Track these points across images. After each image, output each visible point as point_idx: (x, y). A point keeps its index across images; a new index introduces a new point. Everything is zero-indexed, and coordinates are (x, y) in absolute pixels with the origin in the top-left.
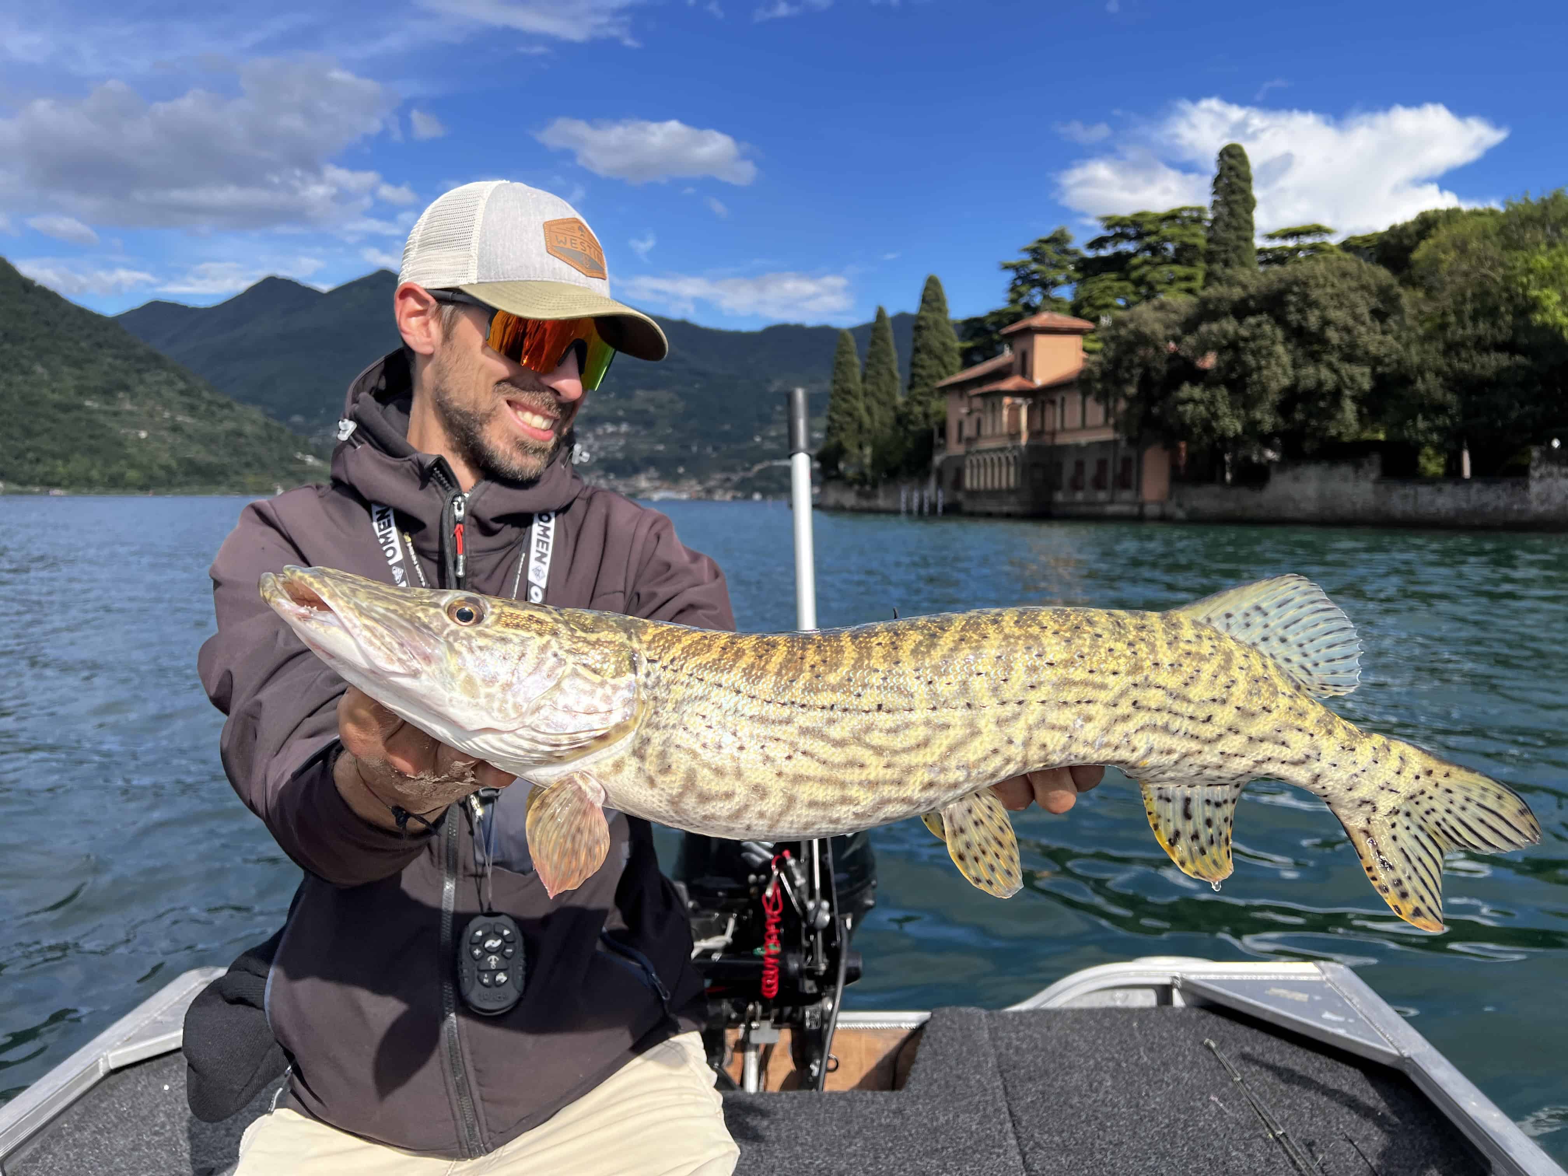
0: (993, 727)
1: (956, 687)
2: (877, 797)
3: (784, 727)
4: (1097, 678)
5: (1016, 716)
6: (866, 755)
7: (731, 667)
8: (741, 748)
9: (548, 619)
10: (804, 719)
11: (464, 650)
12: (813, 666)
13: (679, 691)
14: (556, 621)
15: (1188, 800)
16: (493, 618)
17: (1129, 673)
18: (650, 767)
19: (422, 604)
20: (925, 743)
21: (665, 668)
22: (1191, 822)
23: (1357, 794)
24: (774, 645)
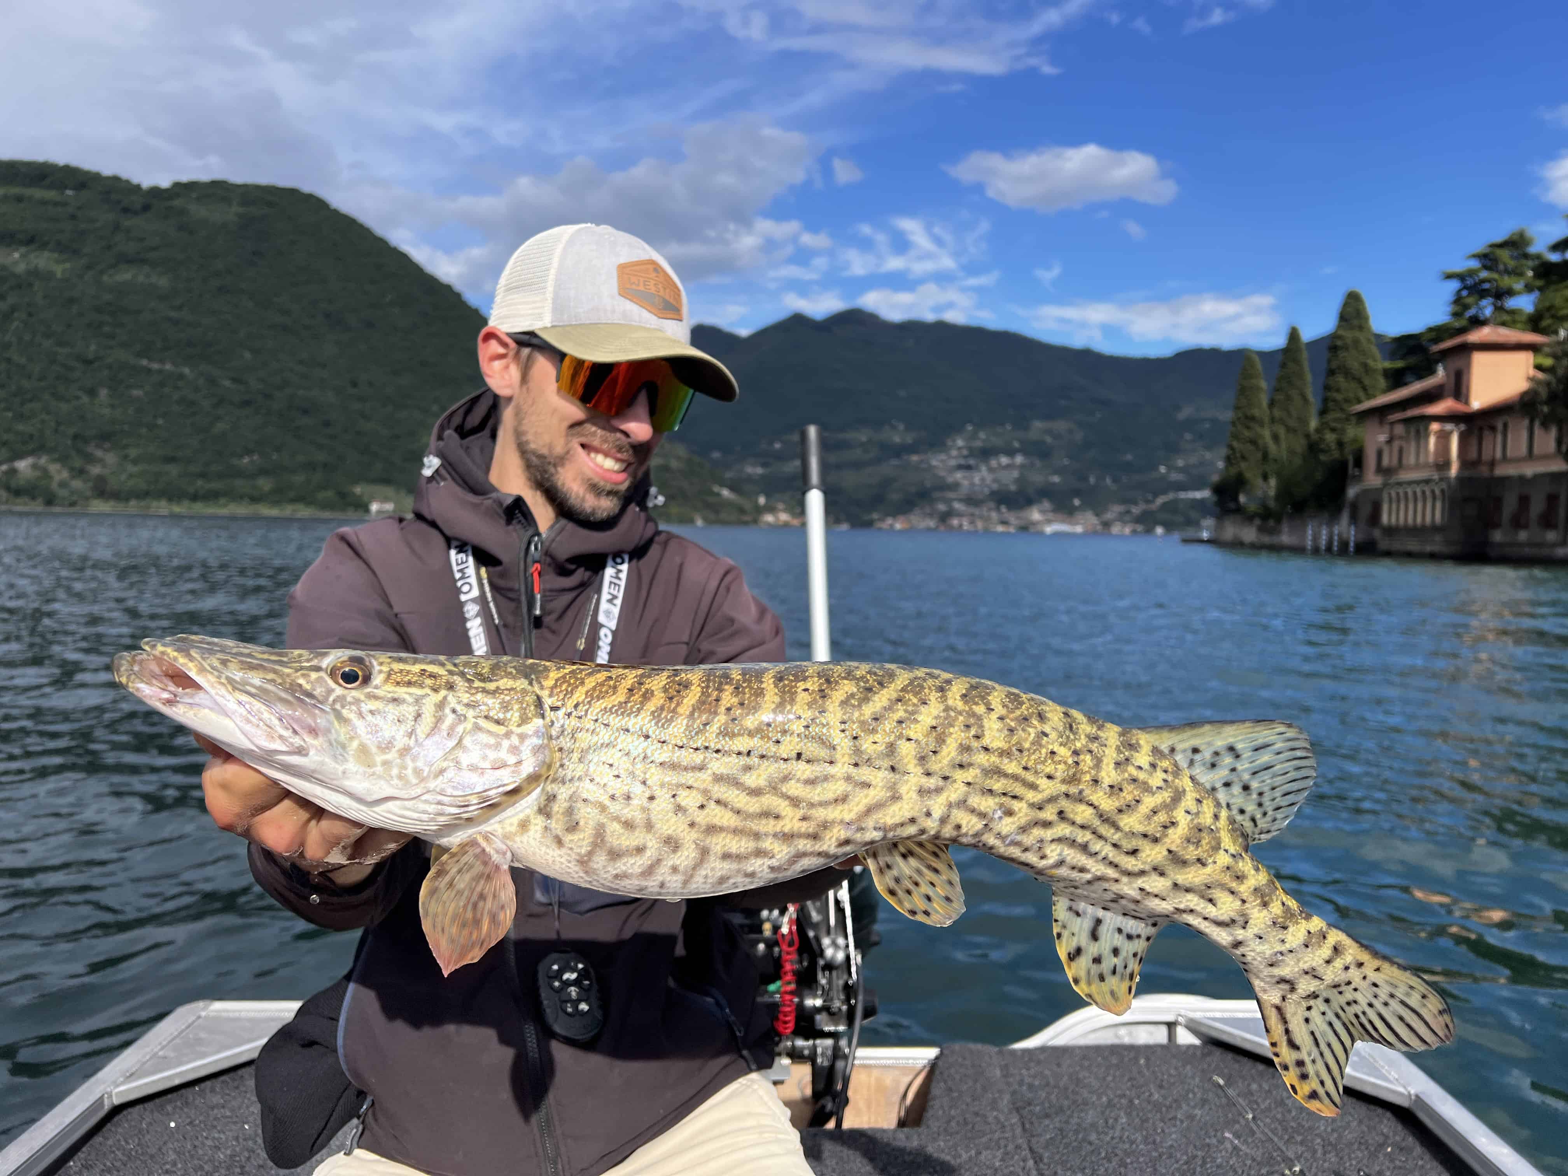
0: (914, 795)
1: (881, 748)
2: (792, 850)
3: (698, 774)
4: (1029, 777)
5: (938, 790)
6: (782, 806)
7: (639, 710)
8: (652, 798)
9: (441, 671)
10: (719, 765)
11: (352, 716)
12: (729, 709)
13: (584, 739)
14: (451, 673)
15: (1099, 922)
16: (382, 677)
17: (1063, 781)
18: (557, 825)
19: (302, 668)
20: (843, 799)
21: (569, 715)
22: (1097, 944)
23: (1278, 972)
24: (687, 685)
